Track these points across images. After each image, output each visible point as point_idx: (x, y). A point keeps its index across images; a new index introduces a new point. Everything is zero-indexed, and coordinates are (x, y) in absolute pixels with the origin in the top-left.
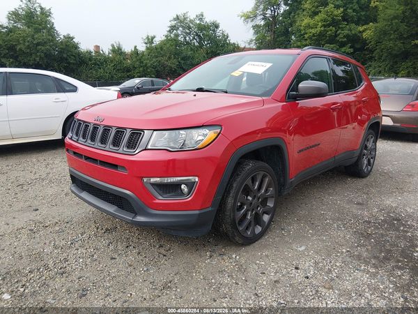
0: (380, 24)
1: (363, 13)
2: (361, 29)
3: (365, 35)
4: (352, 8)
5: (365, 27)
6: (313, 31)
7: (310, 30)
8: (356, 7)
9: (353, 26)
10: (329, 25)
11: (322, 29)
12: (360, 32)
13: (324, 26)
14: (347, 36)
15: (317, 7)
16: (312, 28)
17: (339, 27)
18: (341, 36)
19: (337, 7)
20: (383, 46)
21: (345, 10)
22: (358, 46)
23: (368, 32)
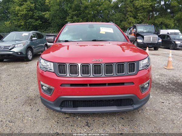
0: (52, 12)
1: (43, 7)
2: (44, 13)
3: (46, 16)
4: (38, 4)
5: (45, 13)
6: (22, 13)
7: (21, 12)
8: (39, 4)
9: (40, 12)
10: (29, 11)
11: (26, 12)
12: (43, 15)
13: (27, 11)
14: (38, 16)
15: (22, 2)
16: (21, 11)
17: (34, 12)
18: (36, 16)
19: (32, 3)
20: (55, 21)
21: (35, 5)
22: (43, 21)
23: (47, 15)
